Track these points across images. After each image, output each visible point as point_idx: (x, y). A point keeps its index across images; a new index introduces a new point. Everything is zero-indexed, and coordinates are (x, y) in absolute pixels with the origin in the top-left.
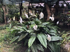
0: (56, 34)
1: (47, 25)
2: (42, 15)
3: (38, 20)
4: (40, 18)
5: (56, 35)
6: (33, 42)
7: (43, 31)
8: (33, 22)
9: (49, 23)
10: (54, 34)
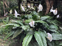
0: (57, 30)
1: (46, 19)
2: (40, 7)
3: (36, 13)
4: (38, 11)
5: (58, 33)
6: (28, 43)
7: (41, 26)
8: (30, 16)
9: (49, 17)
10: (54, 30)
